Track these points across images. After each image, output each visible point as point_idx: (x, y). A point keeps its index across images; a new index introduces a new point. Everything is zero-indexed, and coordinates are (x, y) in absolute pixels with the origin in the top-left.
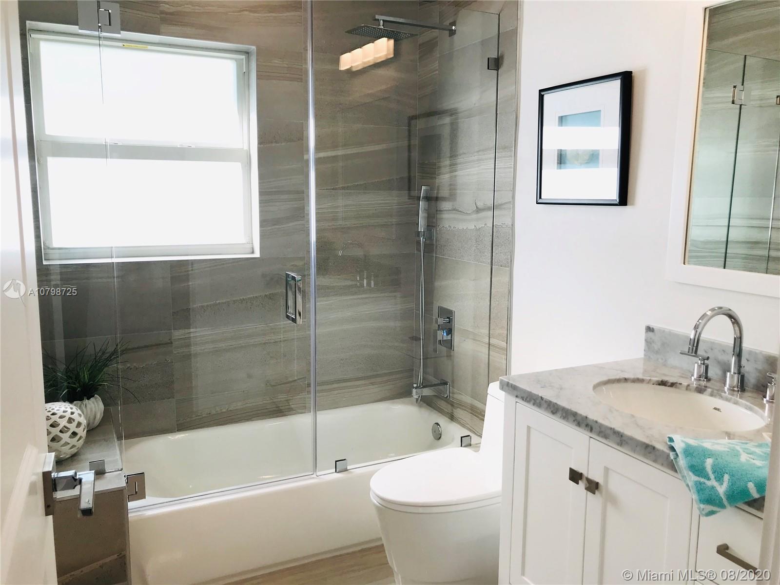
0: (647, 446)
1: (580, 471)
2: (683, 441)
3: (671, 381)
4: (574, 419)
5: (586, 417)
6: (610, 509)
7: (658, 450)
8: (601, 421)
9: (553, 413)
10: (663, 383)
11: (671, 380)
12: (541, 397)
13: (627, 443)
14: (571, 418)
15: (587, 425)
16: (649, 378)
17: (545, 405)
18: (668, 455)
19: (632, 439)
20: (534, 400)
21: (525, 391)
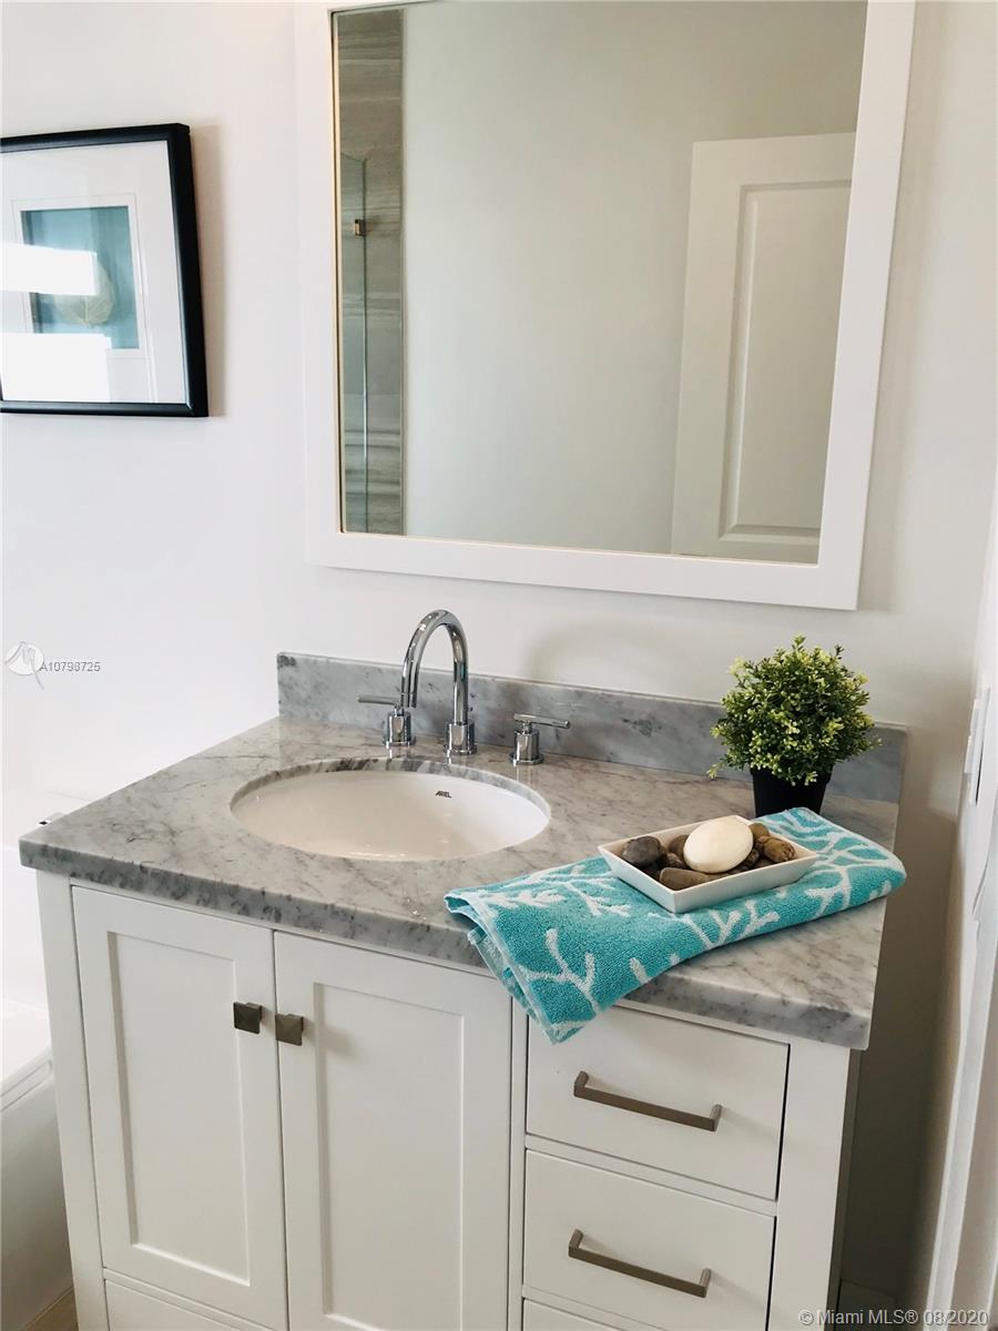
0: (412, 928)
1: (257, 1002)
2: (490, 906)
3: (359, 759)
4: (231, 900)
5: (263, 893)
6: (334, 1063)
7: (438, 931)
8: (297, 895)
9: (177, 896)
10: (344, 766)
11: (357, 755)
12: (141, 867)
13: (366, 929)
14: (225, 901)
15: (266, 909)
16: (319, 761)
17: (154, 884)
18: (462, 937)
19: (375, 920)
20: (121, 875)
21: (94, 860)
